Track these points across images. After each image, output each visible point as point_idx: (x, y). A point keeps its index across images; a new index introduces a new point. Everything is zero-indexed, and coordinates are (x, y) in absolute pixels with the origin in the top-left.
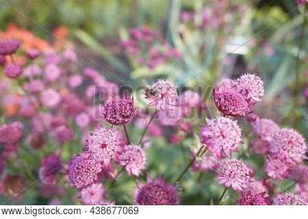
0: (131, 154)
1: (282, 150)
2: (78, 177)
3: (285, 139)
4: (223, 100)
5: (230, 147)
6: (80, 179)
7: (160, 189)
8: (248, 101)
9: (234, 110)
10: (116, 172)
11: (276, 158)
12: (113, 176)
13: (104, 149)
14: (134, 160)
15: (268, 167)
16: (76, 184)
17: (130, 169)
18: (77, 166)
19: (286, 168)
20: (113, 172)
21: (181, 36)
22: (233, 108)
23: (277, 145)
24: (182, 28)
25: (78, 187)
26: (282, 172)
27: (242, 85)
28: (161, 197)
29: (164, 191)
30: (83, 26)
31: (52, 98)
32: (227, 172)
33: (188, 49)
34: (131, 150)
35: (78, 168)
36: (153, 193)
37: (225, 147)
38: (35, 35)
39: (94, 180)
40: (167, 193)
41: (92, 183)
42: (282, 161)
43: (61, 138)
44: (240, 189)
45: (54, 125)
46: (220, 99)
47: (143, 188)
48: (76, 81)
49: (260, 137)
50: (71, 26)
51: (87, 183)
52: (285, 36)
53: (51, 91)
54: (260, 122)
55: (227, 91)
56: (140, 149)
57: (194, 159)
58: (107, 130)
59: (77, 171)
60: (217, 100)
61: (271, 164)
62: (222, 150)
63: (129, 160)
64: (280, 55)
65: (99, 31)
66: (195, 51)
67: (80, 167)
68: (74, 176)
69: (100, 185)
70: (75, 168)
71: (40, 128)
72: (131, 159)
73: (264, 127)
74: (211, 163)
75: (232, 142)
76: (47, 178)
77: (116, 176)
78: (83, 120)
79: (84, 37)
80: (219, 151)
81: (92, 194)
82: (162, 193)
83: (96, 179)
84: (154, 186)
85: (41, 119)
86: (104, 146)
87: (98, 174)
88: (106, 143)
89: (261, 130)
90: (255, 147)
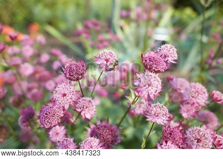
0: (85, 103)
1: (191, 98)
2: (46, 120)
3: (193, 90)
4: (148, 61)
5: (154, 93)
6: (48, 122)
7: (106, 128)
8: (166, 62)
9: (156, 68)
10: (74, 118)
11: (188, 103)
12: (72, 121)
13: (65, 97)
14: (86, 107)
15: (182, 110)
16: (45, 126)
17: (84, 114)
18: (46, 112)
19: (194, 110)
20: (73, 119)
21: (122, 28)
22: (155, 66)
23: (188, 95)
24: (122, 23)
25: (47, 127)
26: (192, 113)
27: (162, 51)
28: (107, 133)
29: (109, 130)
30: (51, 23)
31: (28, 69)
32: (153, 113)
33: (127, 38)
34: (85, 100)
35: (46, 114)
36: (101, 131)
37: (150, 92)
38: (15, 29)
39: (58, 122)
40: (112, 131)
41: (56, 125)
42: (192, 105)
43: (35, 98)
44: (162, 124)
45: (30, 89)
46: (146, 61)
47: (94, 128)
48: (45, 57)
49: (176, 90)
50: (41, 23)
51: (53, 125)
52: (195, 28)
53: (27, 65)
54: (176, 80)
55: (151, 55)
56: (91, 100)
57: (130, 107)
58: (67, 84)
59: (46, 116)
60: (144, 62)
61: (184, 108)
62: (149, 96)
63: (83, 108)
64: (191, 41)
65: (63, 26)
66: (132, 39)
67: (48, 113)
68: (44, 120)
69: (63, 127)
70: (44, 114)
71: (19, 92)
72: (85, 107)
73: (179, 83)
74: (142, 109)
75: (155, 89)
76: (24, 124)
77: (75, 122)
78: (50, 85)
79: (51, 30)
80: (146, 96)
81: (57, 134)
82: (108, 131)
83: (59, 121)
84: (101, 127)
85: (20, 85)
86: (64, 95)
87: (61, 118)
88: (66, 93)
89: (177, 85)
90: (173, 98)
